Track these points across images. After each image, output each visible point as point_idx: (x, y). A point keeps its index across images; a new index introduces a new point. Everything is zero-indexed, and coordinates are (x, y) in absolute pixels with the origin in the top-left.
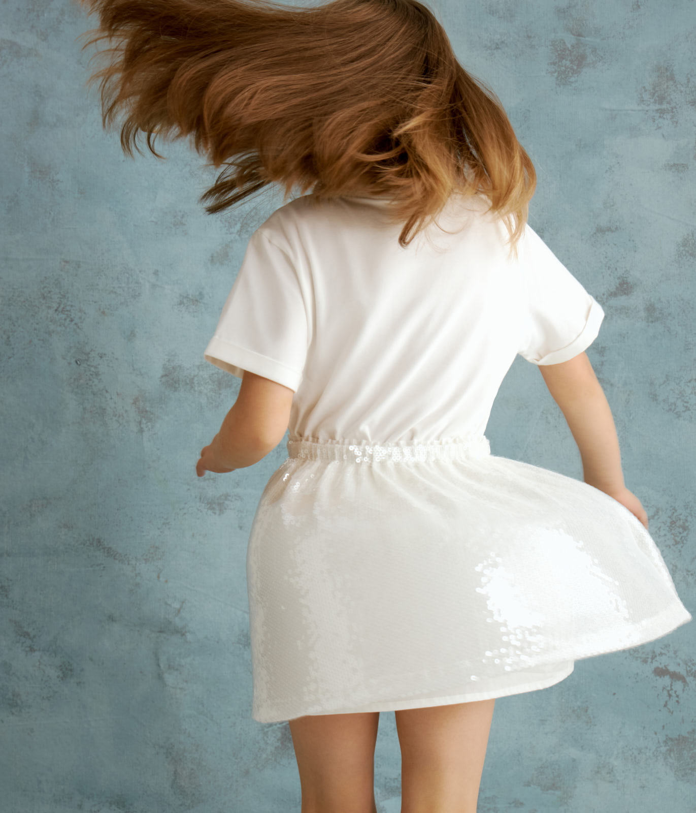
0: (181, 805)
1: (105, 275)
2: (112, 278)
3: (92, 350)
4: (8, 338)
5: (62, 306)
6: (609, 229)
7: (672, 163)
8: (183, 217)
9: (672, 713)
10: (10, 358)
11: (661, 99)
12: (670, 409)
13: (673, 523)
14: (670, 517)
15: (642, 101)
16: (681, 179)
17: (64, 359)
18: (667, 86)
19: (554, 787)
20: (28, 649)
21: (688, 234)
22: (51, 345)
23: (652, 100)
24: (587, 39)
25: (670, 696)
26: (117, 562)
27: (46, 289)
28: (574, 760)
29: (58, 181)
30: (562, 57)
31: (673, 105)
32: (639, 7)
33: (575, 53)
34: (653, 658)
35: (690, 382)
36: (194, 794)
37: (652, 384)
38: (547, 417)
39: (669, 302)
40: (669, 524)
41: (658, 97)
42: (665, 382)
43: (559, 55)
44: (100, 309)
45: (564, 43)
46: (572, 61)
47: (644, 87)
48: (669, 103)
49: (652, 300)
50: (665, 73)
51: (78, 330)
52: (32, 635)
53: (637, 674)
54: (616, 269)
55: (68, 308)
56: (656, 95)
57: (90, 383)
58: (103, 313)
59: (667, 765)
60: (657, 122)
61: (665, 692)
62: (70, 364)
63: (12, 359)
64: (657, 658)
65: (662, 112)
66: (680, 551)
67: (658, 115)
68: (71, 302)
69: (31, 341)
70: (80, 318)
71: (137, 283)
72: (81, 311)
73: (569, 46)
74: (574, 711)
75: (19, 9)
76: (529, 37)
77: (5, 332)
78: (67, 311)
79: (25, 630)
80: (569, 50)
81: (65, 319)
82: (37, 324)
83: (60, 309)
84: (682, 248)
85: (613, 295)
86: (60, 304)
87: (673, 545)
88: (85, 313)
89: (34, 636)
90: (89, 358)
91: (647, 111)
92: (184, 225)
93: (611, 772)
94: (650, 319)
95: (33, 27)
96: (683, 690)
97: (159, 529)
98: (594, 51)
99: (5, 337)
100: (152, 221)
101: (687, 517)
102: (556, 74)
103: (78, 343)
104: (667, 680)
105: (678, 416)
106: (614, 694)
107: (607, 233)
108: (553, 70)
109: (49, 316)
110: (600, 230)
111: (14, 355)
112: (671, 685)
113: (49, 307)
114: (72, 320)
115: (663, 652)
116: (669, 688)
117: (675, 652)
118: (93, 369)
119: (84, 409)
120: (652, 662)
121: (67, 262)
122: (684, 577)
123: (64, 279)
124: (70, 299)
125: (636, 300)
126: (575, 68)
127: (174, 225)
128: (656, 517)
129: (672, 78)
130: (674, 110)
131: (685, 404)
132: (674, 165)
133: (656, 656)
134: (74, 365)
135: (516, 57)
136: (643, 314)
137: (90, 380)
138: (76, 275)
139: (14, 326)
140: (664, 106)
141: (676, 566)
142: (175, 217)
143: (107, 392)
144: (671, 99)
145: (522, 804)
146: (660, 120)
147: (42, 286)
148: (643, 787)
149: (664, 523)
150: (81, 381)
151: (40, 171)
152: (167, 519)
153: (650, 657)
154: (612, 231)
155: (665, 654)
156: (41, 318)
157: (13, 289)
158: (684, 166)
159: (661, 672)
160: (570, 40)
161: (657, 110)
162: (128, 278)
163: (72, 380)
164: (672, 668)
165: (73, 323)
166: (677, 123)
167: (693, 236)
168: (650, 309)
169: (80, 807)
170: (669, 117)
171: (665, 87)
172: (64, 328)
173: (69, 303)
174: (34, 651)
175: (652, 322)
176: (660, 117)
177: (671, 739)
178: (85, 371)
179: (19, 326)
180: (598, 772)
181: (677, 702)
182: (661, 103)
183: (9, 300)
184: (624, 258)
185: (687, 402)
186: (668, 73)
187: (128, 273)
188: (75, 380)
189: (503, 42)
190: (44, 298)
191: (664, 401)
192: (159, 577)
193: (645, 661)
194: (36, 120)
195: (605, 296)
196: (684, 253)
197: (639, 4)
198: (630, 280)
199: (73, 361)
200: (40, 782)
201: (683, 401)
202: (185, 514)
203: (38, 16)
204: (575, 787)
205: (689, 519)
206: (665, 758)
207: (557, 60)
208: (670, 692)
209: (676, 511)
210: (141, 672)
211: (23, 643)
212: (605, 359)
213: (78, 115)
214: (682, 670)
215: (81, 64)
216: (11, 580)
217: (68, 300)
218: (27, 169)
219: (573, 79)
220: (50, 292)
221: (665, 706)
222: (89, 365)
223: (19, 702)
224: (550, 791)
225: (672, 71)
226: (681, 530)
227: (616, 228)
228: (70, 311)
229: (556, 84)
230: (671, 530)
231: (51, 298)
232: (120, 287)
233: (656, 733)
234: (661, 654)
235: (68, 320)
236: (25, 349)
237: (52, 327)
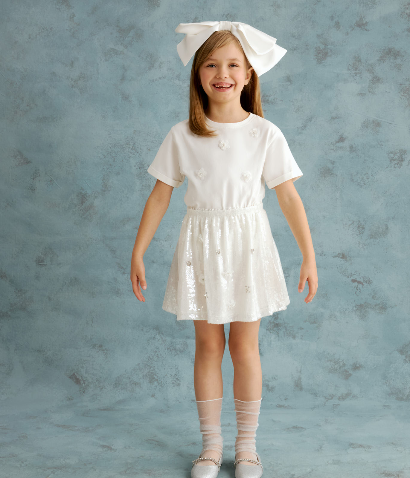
0: (179, 329)
1: (150, 135)
2: (152, 137)
3: (145, 164)
4: (114, 159)
5: (134, 147)
6: (336, 118)
7: (360, 93)
8: (178, 114)
9: (358, 296)
10: (115, 166)
11: (356, 69)
12: (358, 184)
13: (359, 226)
14: (358, 224)
15: (349, 70)
16: (363, 99)
17: (135, 167)
18: (358, 64)
19: (315, 322)
20: (123, 273)
21: (365, 120)
22: (130, 161)
23: (353, 69)
24: (328, 46)
25: (357, 289)
26: (155, 241)
27: (128, 141)
28: (322, 313)
29: (132, 101)
30: (319, 53)
31: (360, 71)
32: (348, 34)
33: (324, 52)
34: (351, 276)
35: (366, 174)
36: (183, 325)
37: (351, 175)
38: (313, 188)
39: (358, 145)
40: (357, 227)
41: (355, 68)
42: (356, 174)
43: (318, 52)
44: (148, 148)
45: (320, 48)
46: (323, 55)
47: (350, 64)
48: (359, 70)
49: (352, 144)
50: (357, 59)
51: (140, 156)
52: (124, 268)
53: (345, 282)
54: (339, 133)
55: (136, 148)
56: (354, 67)
57: (144, 175)
58: (149, 150)
59: (356, 314)
60: (354, 77)
61: (356, 288)
62: (137, 169)
63: (116, 167)
64: (353, 276)
65: (356, 74)
66: (361, 237)
67: (354, 75)
68: (137, 146)
69: (122, 160)
70: (141, 152)
71: (161, 139)
72: (141, 149)
73: (322, 49)
74: (322, 295)
75: (116, 37)
76: (307, 46)
77: (113, 157)
78: (136, 149)
79: (122, 266)
80: (322, 51)
81: (135, 152)
82: (125, 154)
83: (133, 148)
84: (363, 125)
85: (338, 142)
86: (133, 147)
87: (359, 234)
88: (142, 150)
89: (125, 268)
90: (144, 166)
91: (351, 73)
92: (179, 117)
93: (335, 317)
94: (351, 151)
95: (122, 43)
96: (362, 287)
97: (170, 229)
98: (331, 51)
99: (113, 159)
100: (167, 116)
101: (364, 224)
102: (317, 60)
103: (140, 161)
104: (356, 284)
105: (361, 187)
106: (337, 289)
107: (335, 119)
108: (316, 58)
109: (129, 151)
110: (333, 118)
111: (116, 165)
112: (358, 286)
113: (129, 148)
114: (138, 153)
115: (355, 273)
116: (357, 287)
117: (359, 274)
118: (145, 170)
119: (143, 185)
120: (351, 277)
121: (135, 131)
122: (363, 246)
123: (134, 137)
124: (137, 145)
125: (346, 144)
126: (324, 57)
127: (175, 117)
128: (353, 224)
129: (360, 61)
130: (361, 73)
131: (364, 183)
132: (361, 93)
133: (352, 275)
134: (139, 169)
135: (302, 53)
136: (348, 149)
137: (144, 174)
138: (139, 136)
139: (116, 155)
140: (357, 71)
141: (360, 242)
142: (175, 114)
143: (151, 179)
144: (360, 69)
145: (303, 329)
146: (356, 77)
147: (127, 140)
148: (347, 323)
149: (356, 226)
150: (142, 175)
151: (125, 97)
152: (173, 225)
153: (350, 275)
154: (337, 118)
155: (356, 274)
156: (126, 152)
157: (116, 141)
158: (365, 94)
159: (354, 281)
160: (322, 47)
161: (354, 73)
162: (158, 137)
163: (138, 175)
164: (358, 280)
165: (138, 154)
166: (362, 78)
167: (367, 120)
168: (351, 147)
169: (142, 330)
170: (359, 76)
171: (357, 64)
172: (135, 155)
173: (136, 146)
174: (125, 274)
175: (352, 152)
176: (356, 76)
177: (358, 305)
178: (143, 171)
179: (118, 155)
180: (330, 317)
181: (360, 292)
182: (356, 71)
183: (114, 145)
184: (342, 128)
185: (365, 182)
186: (359, 59)
187: (158, 135)
188: (139, 175)
189: (297, 48)
190: (127, 144)
191: (356, 181)
192: (170, 247)
193: (348, 277)
194: (123, 78)
195: (335, 143)
196: (364, 126)
197: (348, 33)
198: (344, 137)
199: (138, 168)
200: (127, 321)
201: (363, 181)
202: (180, 223)
203: (124, 39)
204: (322, 323)
205: (365, 225)
206: (355, 312)
207: (317, 54)
208: (357, 288)
209: (360, 222)
210: (164, 281)
211: (121, 271)
212: (334, 166)
213: (139, 76)
214: (362, 280)
215: (140, 57)
216: (116, 248)
217: (136, 145)
218: (120, 97)
219: (323, 61)
220: (129, 142)
221: (356, 293)
222: (144, 169)
223: (120, 292)
224: (313, 324)
225: (360, 58)
226: (362, 229)
227: (339, 117)
228: (137, 149)
229: (317, 63)
230: (358, 229)
231: (130, 144)
232: (155, 140)
233: (352, 303)
234: (354, 274)
235: (136, 152)
236: (120, 163)
237: (130, 155)
